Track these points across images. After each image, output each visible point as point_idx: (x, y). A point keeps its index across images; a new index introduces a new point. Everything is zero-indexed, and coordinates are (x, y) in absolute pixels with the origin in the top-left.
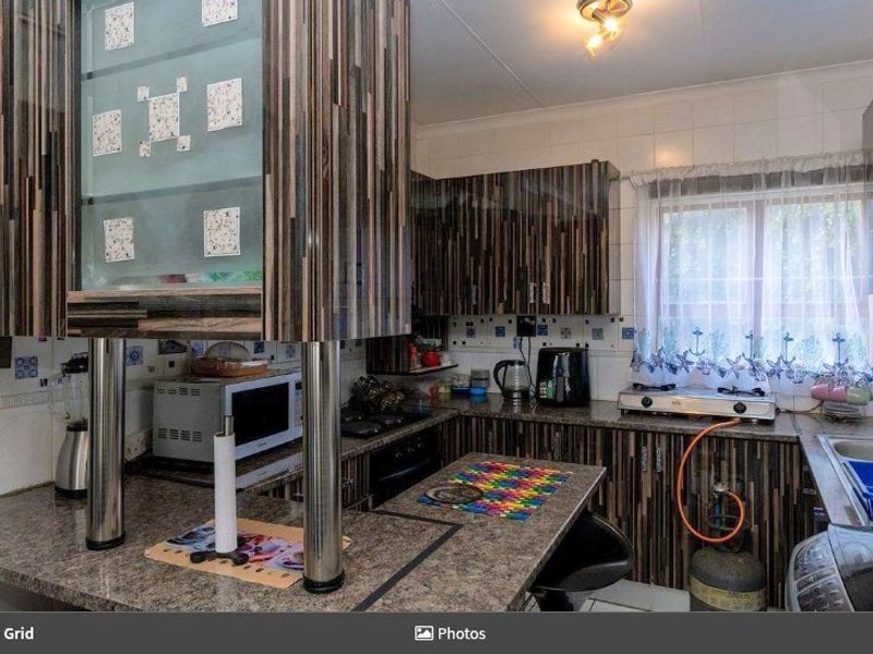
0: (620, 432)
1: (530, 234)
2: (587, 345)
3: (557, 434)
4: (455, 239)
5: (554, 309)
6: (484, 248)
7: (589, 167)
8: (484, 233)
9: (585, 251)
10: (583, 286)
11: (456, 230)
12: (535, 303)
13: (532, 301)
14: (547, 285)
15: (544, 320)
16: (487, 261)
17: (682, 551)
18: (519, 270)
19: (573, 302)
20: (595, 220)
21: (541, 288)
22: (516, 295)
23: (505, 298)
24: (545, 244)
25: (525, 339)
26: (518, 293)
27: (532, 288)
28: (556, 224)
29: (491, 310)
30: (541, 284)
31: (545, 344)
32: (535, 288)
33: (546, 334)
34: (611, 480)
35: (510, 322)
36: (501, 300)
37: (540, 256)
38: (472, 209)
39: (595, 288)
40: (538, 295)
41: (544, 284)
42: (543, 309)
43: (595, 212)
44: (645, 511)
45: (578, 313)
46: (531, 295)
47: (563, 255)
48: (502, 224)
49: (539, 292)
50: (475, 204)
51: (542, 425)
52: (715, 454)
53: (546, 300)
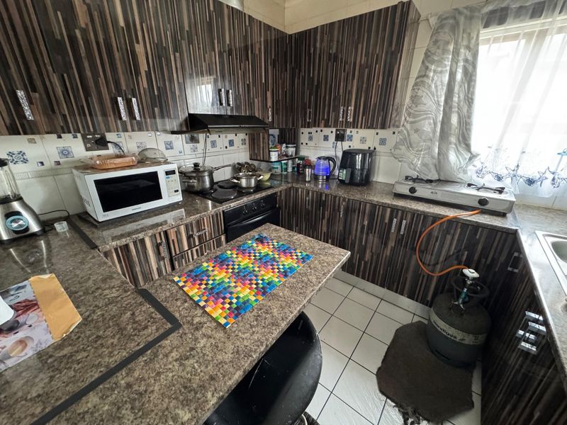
0: (381, 207)
1: (344, 71)
2: (375, 149)
3: (344, 203)
4: (299, 78)
5: (354, 125)
6: (316, 83)
7: (396, 7)
8: (316, 72)
9: (380, 83)
10: (375, 109)
11: (300, 71)
12: (343, 122)
13: (341, 120)
14: (352, 108)
15: (351, 132)
16: (317, 92)
17: (406, 278)
18: (335, 97)
19: (367, 121)
20: (392, 55)
21: (347, 110)
22: (332, 115)
23: (326, 118)
24: (353, 78)
25: (339, 143)
26: (334, 113)
27: (342, 111)
28: (363, 62)
29: (317, 125)
30: (348, 108)
31: (350, 147)
32: (344, 110)
33: (351, 141)
34: (371, 233)
35: (332, 132)
36: (323, 119)
37: (349, 88)
38: (310, 54)
39: (383, 110)
40: (345, 115)
41: (349, 108)
42: (348, 125)
43: (393, 49)
44: (388, 254)
45: (369, 128)
46: (341, 115)
47: (364, 86)
48: (327, 64)
49: (346, 113)
50: (312, 51)
51: (335, 197)
52: (444, 230)
53: (350, 119)
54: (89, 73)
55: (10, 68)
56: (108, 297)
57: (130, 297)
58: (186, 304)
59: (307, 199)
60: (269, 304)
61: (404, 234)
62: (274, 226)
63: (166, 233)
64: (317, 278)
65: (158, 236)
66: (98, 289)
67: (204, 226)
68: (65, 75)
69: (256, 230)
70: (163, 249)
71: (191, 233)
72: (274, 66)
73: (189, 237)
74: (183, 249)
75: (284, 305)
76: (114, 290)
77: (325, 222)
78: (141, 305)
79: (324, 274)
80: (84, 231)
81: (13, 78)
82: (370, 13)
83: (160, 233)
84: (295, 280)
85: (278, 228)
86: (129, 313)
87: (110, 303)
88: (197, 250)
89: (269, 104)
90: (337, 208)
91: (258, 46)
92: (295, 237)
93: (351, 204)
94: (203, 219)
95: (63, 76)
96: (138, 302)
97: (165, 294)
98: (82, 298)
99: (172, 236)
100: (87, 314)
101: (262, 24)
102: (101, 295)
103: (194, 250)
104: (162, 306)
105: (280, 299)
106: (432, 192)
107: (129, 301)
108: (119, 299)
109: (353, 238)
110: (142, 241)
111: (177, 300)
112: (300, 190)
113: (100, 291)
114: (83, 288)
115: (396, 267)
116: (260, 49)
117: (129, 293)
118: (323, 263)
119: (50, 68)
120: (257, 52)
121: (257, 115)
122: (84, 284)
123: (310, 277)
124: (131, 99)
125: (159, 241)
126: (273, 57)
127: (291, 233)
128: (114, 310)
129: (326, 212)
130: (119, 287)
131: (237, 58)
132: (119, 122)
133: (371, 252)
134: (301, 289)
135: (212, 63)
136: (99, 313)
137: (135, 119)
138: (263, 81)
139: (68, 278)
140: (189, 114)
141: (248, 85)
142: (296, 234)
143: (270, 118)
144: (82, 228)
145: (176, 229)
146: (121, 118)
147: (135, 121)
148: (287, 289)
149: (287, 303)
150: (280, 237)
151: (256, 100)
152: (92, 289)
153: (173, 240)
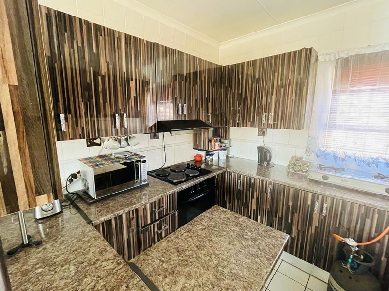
0: (303, 192)
1: (265, 90)
3: (270, 186)
4: (231, 93)
5: (274, 126)
6: (243, 97)
7: (301, 51)
8: (244, 90)
9: (293, 98)
10: (291, 116)
11: (231, 89)
12: (265, 124)
13: (264, 122)
14: (272, 114)
16: (244, 103)
18: (259, 106)
19: (285, 124)
20: (301, 81)
21: (269, 116)
22: (257, 118)
23: (252, 120)
24: (272, 94)
26: (258, 118)
27: (264, 116)
28: (279, 84)
29: (245, 125)
32: (266, 115)
34: (296, 212)
36: (249, 121)
37: (269, 100)
38: (239, 79)
39: (297, 117)
40: (267, 119)
41: (270, 114)
42: (269, 126)
43: (302, 77)
44: (313, 231)
45: (287, 129)
46: (264, 119)
47: (281, 99)
48: (252, 85)
49: (268, 118)
50: (240, 76)
51: (263, 181)
52: (362, 214)
53: (271, 122)
54: (101, 101)
55: (59, 102)
56: (106, 268)
57: (122, 270)
58: (167, 280)
59: (239, 181)
60: (234, 284)
61: (326, 215)
62: (222, 208)
63: (137, 210)
64: (268, 260)
65: (131, 212)
66: (97, 260)
67: (163, 204)
68: (88, 103)
69: (208, 211)
70: (134, 223)
71: (154, 210)
72: (214, 86)
73: (152, 213)
74: (147, 222)
75: (246, 286)
76: (109, 262)
77: (254, 201)
78: (132, 278)
79: (272, 256)
80: (80, 207)
81: (60, 108)
82: (282, 54)
83: (133, 211)
84: (250, 261)
85: (225, 209)
86: (124, 285)
87: (109, 275)
88: (157, 224)
89: (210, 111)
90: (264, 189)
91: (203, 75)
92: (241, 219)
93: (276, 188)
94: (163, 198)
95: (87, 103)
96: (130, 275)
97: (149, 268)
98: (87, 268)
99: (141, 213)
100: (93, 284)
101: (207, 62)
102: (100, 266)
103: (156, 223)
104: (149, 280)
105: (242, 279)
106: (342, 180)
107: (122, 273)
108: (115, 271)
109: (280, 216)
110: (121, 217)
111: (159, 275)
112: (233, 173)
113: (99, 262)
114: (87, 259)
115: (322, 245)
116: (205, 77)
117: (121, 266)
118: (269, 245)
119: (80, 99)
120: (203, 79)
121: (201, 119)
122: (87, 256)
123: (262, 259)
124: (123, 115)
125: (131, 217)
126: (213, 81)
127: (236, 215)
128: (112, 281)
129: (255, 193)
130: (113, 260)
131: (190, 84)
132: (114, 129)
133: (297, 229)
134: (257, 271)
135: (175, 88)
136: (102, 284)
137: (124, 127)
138: (206, 97)
139: (74, 248)
140: (157, 121)
141: (197, 100)
142: (240, 216)
143: (210, 121)
144: (78, 205)
145: (144, 207)
146: (115, 127)
147: (123, 128)
148: (245, 270)
149: (249, 284)
150: (229, 219)
151: (201, 109)
152: (94, 261)
153: (141, 216)
